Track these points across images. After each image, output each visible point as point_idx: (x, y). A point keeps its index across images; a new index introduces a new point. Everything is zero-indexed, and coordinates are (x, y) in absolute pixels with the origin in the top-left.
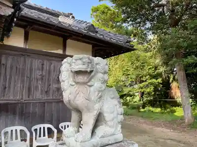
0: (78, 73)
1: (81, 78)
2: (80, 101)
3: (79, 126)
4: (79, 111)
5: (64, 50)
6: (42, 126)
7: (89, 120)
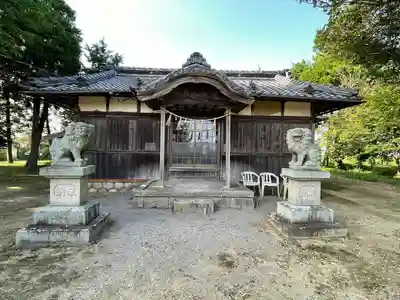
0: (295, 137)
1: (296, 139)
2: (296, 148)
3: (296, 160)
4: (296, 154)
5: (283, 112)
6: (267, 174)
7: (301, 157)
